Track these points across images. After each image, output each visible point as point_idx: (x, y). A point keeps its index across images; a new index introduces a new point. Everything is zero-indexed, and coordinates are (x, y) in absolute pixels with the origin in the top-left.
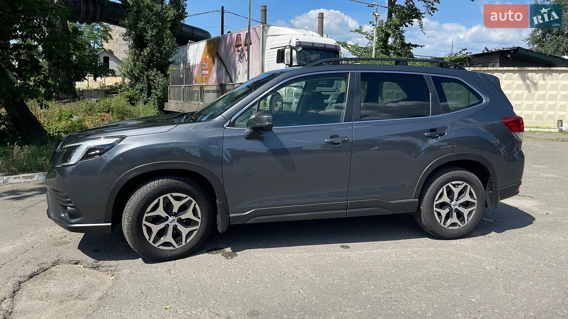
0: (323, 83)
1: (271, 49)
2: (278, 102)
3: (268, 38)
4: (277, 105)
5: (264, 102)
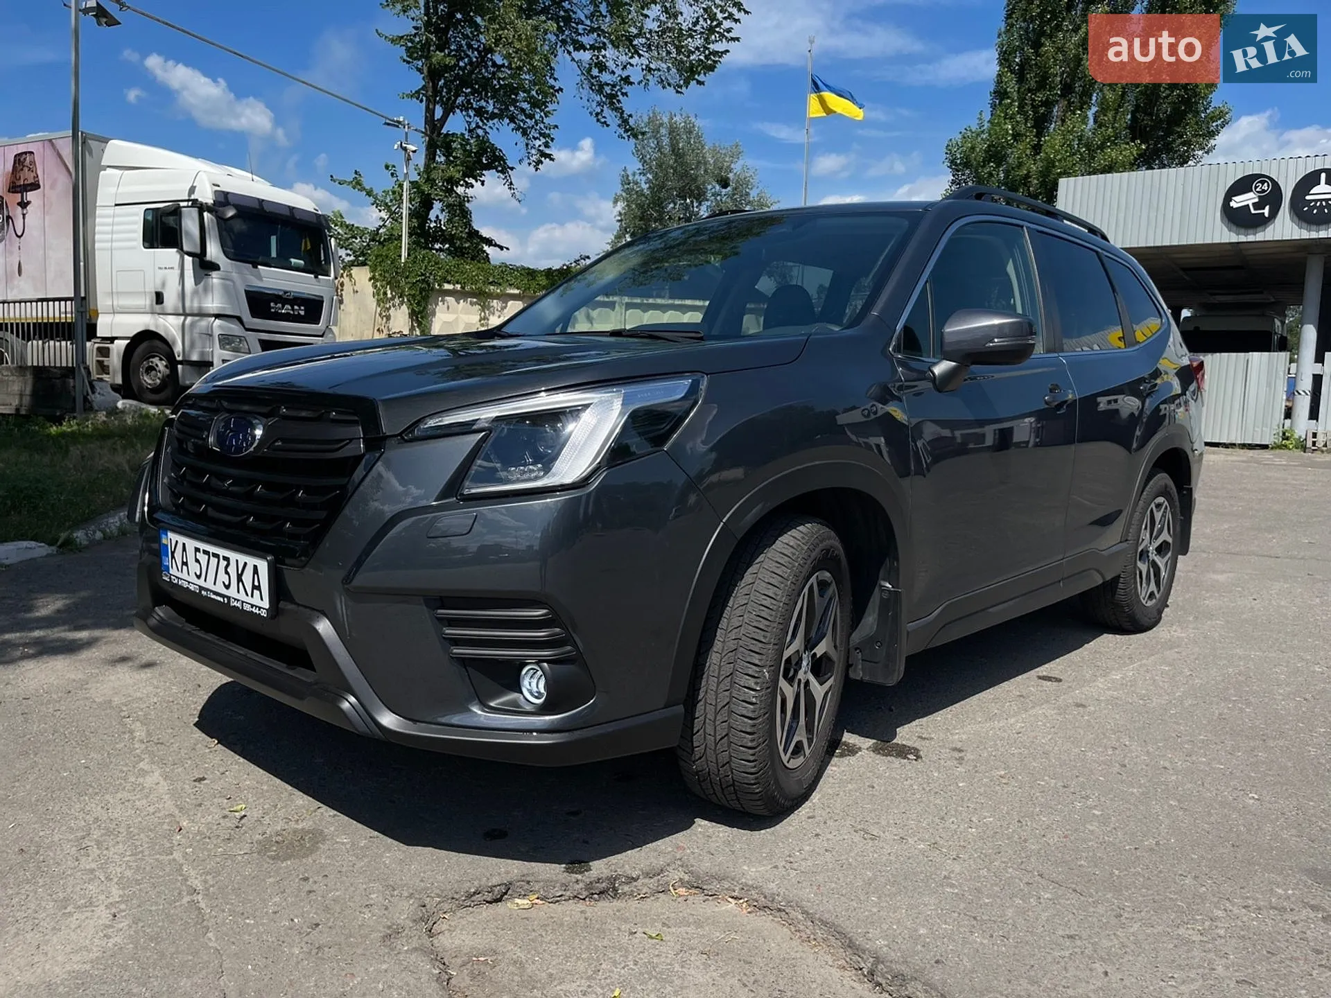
0: (293, 309)
1: (116, 205)
2: (156, 360)
3: (102, 173)
4: (151, 369)
5: (98, 361)
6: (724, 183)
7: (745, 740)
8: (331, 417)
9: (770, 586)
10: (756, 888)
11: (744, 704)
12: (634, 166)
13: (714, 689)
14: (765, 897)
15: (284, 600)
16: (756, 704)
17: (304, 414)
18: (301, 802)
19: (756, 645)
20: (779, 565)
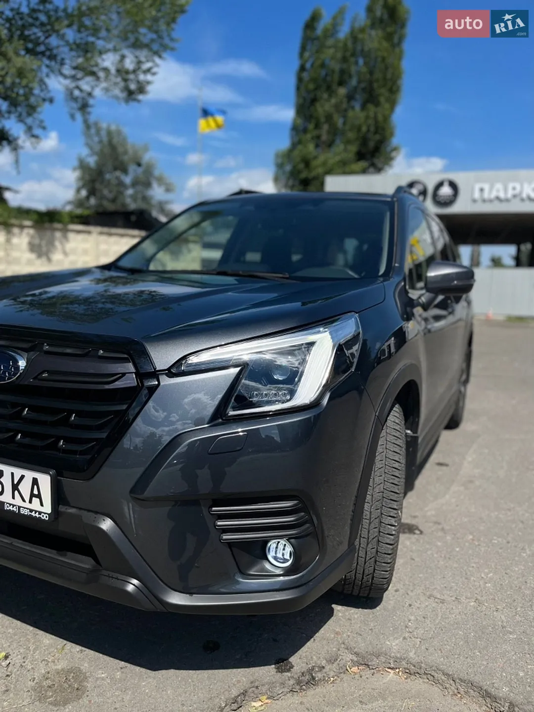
6: (139, 165)
7: (387, 559)
8: (99, 354)
9: (395, 454)
10: (404, 659)
11: (388, 536)
12: (85, 152)
13: (367, 527)
14: (415, 666)
15: (61, 505)
16: (395, 534)
17: (69, 351)
18: (48, 642)
19: (394, 496)
20: (396, 438)
